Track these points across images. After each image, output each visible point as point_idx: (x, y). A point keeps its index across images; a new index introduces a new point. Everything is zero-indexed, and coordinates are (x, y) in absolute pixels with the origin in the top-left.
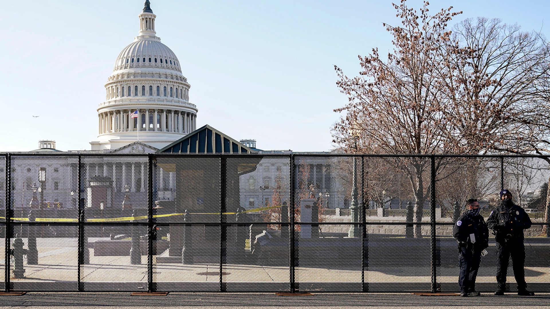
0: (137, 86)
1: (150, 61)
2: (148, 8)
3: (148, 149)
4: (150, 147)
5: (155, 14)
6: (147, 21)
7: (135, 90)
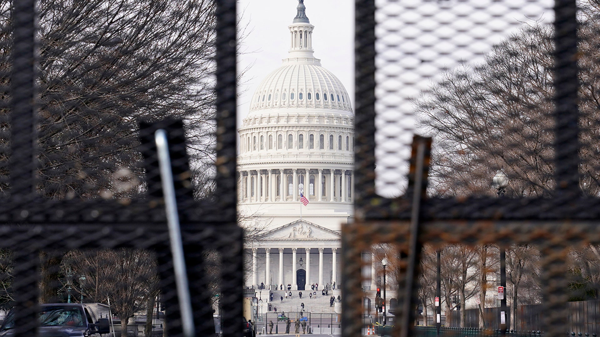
0: (291, 134)
1: (310, 97)
2: (302, 15)
3: (316, 229)
4: (319, 227)
5: (313, 25)
6: (301, 35)
7: (289, 140)
